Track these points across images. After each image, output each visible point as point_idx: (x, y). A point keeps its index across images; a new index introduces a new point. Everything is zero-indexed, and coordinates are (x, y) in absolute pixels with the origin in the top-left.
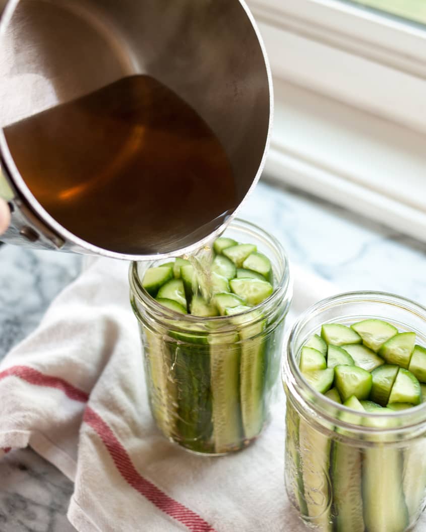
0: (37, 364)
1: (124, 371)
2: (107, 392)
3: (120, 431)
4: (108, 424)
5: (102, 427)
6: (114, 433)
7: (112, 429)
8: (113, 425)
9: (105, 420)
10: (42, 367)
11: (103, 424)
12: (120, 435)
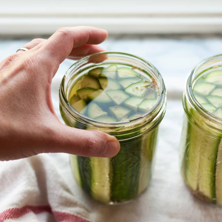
0: (12, 205)
1: (60, 180)
2: (61, 197)
3: (84, 214)
4: (76, 215)
5: (74, 218)
6: (82, 217)
7: (79, 216)
8: (78, 213)
9: (72, 213)
10: (17, 204)
11: (73, 216)
12: (85, 216)
